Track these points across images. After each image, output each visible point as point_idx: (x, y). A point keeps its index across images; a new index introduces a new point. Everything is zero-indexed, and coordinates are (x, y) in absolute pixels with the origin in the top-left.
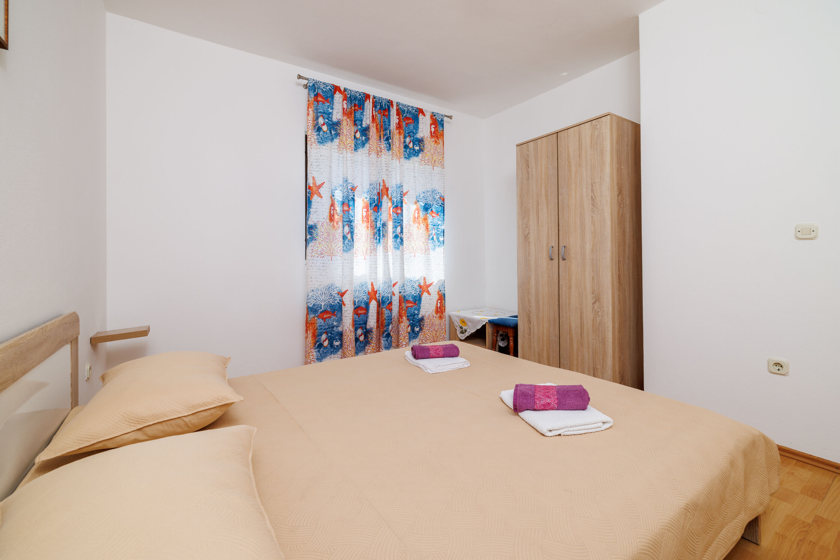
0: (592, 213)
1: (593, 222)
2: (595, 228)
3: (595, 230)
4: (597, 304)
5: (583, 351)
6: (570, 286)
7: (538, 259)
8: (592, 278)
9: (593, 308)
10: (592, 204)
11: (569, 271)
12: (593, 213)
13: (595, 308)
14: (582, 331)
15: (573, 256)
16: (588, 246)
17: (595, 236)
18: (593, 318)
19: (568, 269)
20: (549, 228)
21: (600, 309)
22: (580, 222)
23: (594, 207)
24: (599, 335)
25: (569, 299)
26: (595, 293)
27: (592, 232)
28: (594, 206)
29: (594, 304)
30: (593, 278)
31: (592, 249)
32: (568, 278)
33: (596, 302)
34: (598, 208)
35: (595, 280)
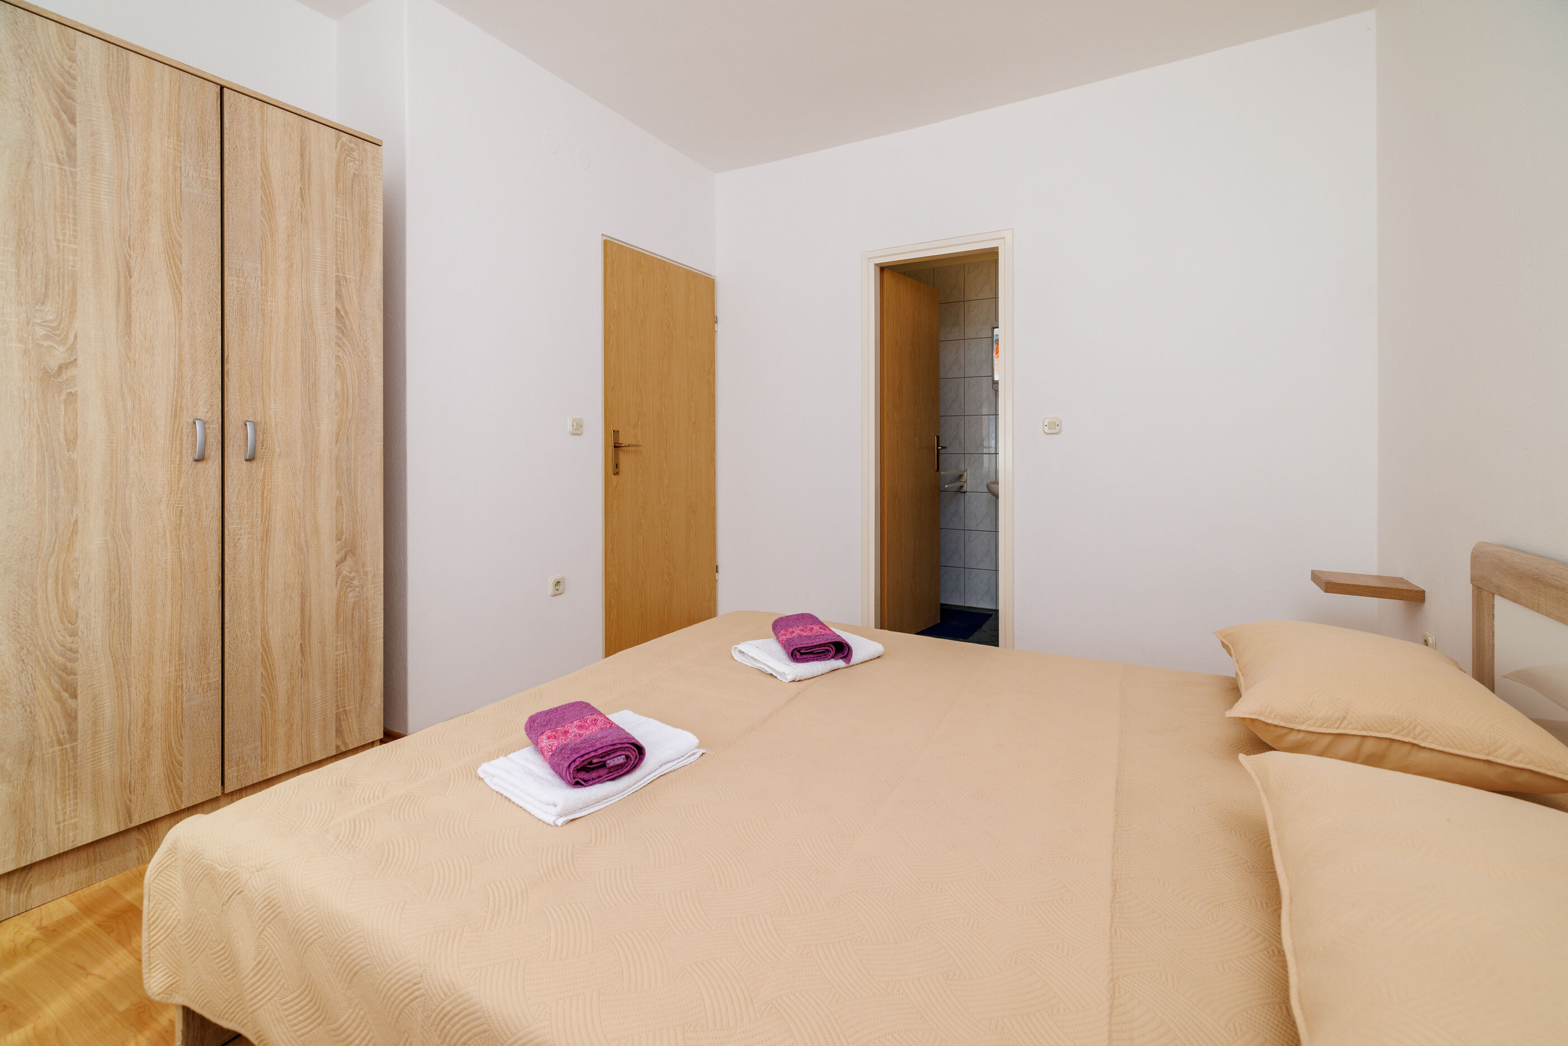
0: (338, 348)
1: (340, 372)
2: (345, 385)
3: (345, 389)
4: (349, 561)
5: (308, 689)
6: (267, 531)
7: (127, 460)
8: (337, 502)
9: (339, 574)
10: (338, 328)
11: (263, 492)
12: (341, 350)
13: (344, 572)
14: (304, 639)
15: (277, 450)
16: (326, 427)
17: (345, 404)
18: (339, 597)
19: (259, 485)
20: (181, 362)
21: (357, 572)
22: (302, 364)
23: (343, 335)
24: (352, 633)
25: (264, 567)
26: (344, 537)
27: (336, 394)
28: (343, 333)
29: (339, 563)
30: (339, 503)
31: (338, 435)
32: (259, 512)
33: (345, 558)
34: (352, 340)
35: (345, 508)
